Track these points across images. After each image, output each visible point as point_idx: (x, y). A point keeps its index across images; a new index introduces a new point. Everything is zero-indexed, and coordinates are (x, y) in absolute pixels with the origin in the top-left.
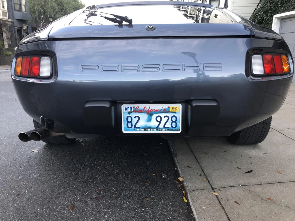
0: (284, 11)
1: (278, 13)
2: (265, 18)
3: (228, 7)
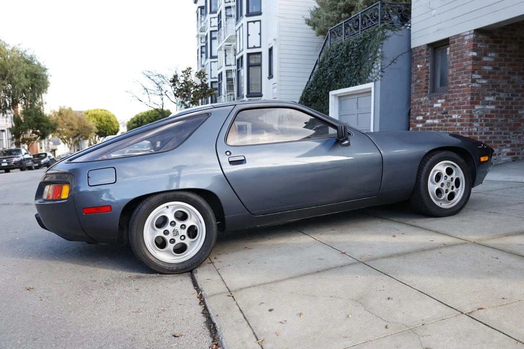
0: (340, 87)
1: (333, 90)
2: (319, 95)
3: (274, 77)
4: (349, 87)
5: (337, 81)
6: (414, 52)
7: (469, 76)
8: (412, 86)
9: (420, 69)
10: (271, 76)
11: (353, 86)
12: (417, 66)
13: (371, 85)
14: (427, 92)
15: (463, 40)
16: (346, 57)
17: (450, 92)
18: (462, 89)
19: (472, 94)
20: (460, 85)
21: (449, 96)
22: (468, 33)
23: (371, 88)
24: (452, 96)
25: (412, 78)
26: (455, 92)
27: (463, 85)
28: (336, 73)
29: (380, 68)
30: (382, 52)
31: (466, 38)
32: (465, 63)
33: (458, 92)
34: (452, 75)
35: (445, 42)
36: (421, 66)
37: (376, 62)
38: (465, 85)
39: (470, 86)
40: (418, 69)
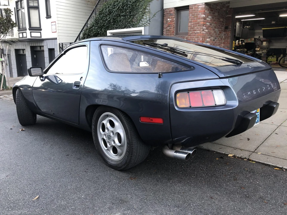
0: (116, 28)
1: (110, 29)
2: (99, 32)
3: (52, 17)
4: (123, 28)
5: (114, 24)
6: (165, 11)
7: (201, 27)
8: (164, 31)
9: (169, 21)
10: (48, 16)
11: (127, 28)
12: (167, 19)
13: (142, 29)
14: (173, 34)
15: (198, 8)
16: (121, 10)
17: (189, 35)
18: (197, 34)
19: (203, 37)
20: (196, 32)
21: (188, 37)
22: (201, 4)
23: (142, 30)
24: (191, 38)
25: (164, 26)
26: (193, 35)
27: (197, 32)
28: (114, 19)
29: (148, 19)
30: (149, 9)
31: (200, 7)
32: (199, 20)
33: (194, 35)
34: (191, 26)
35: (186, 8)
36: (170, 19)
37: (145, 15)
38: (199, 32)
39: (202, 33)
40: (168, 21)
